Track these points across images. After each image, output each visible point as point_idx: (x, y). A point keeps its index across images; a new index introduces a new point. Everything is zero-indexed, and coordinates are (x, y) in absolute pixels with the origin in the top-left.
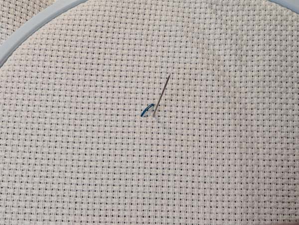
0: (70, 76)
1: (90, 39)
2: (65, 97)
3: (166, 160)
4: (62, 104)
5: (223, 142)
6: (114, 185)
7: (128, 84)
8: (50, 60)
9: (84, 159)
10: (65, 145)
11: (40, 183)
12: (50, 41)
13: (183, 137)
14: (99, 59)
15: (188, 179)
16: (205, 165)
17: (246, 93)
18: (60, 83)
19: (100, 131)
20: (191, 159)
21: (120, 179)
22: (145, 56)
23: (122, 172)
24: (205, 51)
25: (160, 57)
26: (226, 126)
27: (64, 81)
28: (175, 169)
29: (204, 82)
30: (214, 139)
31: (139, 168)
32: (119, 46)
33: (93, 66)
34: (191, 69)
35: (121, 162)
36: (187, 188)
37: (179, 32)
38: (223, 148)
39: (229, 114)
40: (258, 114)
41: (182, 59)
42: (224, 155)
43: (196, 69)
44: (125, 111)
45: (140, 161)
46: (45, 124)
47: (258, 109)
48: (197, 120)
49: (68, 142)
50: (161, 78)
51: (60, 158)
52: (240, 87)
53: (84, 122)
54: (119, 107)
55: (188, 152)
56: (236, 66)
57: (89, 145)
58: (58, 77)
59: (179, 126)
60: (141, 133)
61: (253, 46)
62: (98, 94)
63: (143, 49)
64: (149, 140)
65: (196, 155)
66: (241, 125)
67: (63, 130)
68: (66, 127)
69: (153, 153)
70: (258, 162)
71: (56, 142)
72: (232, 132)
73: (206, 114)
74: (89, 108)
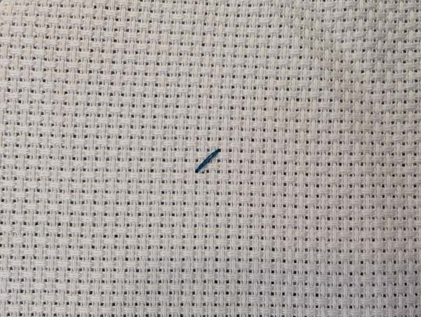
0: (60, 97)
1: (96, 23)
2: (50, 137)
3: (244, 254)
4: (45, 152)
5: (351, 219)
6: (148, 305)
7: (170, 111)
8: (20, 66)
9: (91, 256)
10: (53, 229)
11: (9, 303)
12: (18, 29)
13: (275, 211)
14: (113, 62)
15: (285, 289)
16: (317, 262)
17: (393, 123)
18: (40, 110)
19: (119, 201)
20: (290, 250)
21: (159, 293)
22: (203, 55)
23: (162, 278)
24: (316, 43)
25: (229, 57)
26: (357, 188)
27: (47, 107)
28: (262, 272)
29: (314, 104)
30: (334, 212)
31: (194, 270)
32: (151, 36)
33: (103, 77)
34: (289, 78)
35: (161, 260)
36: (284, 306)
37: (266, 7)
38: (351, 229)
39: (362, 164)
40: (415, 164)
41: (272, 59)
42: (352, 243)
43: (299, 79)
44: (165, 163)
45: (196, 257)
46: (15, 190)
47: (415, 154)
48: (301, 178)
49: (59, 224)
50: (233, 97)
51: (45, 255)
52: (382, 113)
53: (87, 186)
54: (155, 154)
55: (284, 239)
56: (374, 71)
57: (99, 230)
58: (37, 99)
59: (268, 188)
60: (196, 204)
61: (405, 32)
62: (114, 131)
63: (197, 42)
64: (211, 218)
65: (300, 243)
66: (383, 186)
67: (49, 202)
68: (54, 196)
69: (219, 242)
70: (415, 255)
71: (37, 224)
72: (367, 199)
73: (318, 164)
74: (96, 159)
